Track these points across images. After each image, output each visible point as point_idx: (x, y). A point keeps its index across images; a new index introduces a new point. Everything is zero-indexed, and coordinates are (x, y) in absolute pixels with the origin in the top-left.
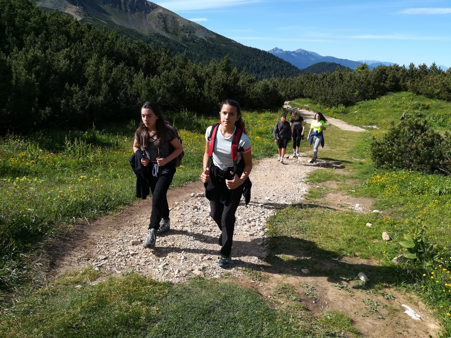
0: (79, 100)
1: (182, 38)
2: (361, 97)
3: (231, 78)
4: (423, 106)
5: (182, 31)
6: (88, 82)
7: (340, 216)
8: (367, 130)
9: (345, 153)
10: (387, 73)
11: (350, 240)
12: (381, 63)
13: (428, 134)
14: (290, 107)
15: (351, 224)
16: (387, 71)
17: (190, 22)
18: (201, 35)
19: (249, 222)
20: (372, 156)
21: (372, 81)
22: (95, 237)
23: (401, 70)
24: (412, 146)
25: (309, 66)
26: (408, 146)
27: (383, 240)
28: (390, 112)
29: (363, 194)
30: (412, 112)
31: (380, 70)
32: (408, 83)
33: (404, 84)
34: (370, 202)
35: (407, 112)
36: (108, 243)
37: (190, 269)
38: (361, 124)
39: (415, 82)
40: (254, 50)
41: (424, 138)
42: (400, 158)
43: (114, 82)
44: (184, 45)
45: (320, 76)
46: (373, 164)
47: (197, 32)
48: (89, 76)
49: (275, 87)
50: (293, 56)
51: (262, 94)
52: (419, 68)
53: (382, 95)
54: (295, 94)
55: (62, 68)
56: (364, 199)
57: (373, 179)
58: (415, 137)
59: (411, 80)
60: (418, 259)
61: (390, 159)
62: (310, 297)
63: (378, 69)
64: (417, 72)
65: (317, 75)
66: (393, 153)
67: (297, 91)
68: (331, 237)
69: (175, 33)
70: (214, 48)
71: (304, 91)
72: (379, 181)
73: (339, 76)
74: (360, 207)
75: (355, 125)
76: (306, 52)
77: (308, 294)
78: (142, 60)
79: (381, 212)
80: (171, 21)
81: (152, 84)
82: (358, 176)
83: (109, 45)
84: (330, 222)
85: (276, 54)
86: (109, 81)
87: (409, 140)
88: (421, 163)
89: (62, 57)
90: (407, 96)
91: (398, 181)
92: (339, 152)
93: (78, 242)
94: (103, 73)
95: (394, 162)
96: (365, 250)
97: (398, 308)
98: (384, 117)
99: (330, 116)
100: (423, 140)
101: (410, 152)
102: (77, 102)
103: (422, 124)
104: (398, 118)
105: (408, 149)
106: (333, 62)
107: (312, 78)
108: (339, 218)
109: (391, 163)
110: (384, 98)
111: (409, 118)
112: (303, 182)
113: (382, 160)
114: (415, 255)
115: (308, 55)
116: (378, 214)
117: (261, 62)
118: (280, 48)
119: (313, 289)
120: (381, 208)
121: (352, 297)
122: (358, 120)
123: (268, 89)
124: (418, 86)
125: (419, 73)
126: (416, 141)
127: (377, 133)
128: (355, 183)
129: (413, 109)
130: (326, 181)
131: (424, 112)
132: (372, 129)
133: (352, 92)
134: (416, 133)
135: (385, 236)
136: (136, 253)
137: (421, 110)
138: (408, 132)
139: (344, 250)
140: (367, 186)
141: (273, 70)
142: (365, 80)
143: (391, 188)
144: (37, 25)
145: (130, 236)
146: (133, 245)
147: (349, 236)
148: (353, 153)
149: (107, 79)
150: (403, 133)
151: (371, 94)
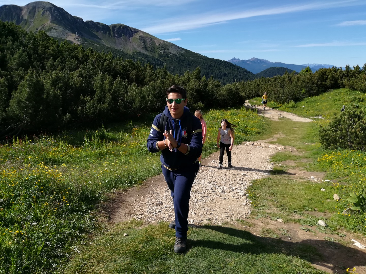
0: (91, 107)
1: (159, 54)
2: (307, 94)
3: (202, 85)
4: (359, 100)
5: (158, 49)
6: (96, 93)
7: (300, 184)
8: (314, 120)
9: (298, 139)
10: (327, 74)
11: (310, 200)
12: (321, 66)
13: (364, 121)
14: (250, 105)
15: (309, 189)
16: (327, 73)
17: (164, 41)
18: (173, 51)
19: (233, 190)
20: (321, 140)
21: (316, 81)
22: (131, 201)
23: (339, 71)
24: (351, 131)
25: (262, 71)
26: (348, 131)
27: (334, 200)
28: (332, 105)
29: (316, 169)
30: (350, 105)
31: (321, 72)
32: (345, 82)
33: (342, 82)
34: (322, 174)
35: (346, 105)
36: (140, 205)
37: (201, 220)
38: (309, 116)
39: (351, 81)
40: (216, 61)
41: (360, 124)
42: (343, 140)
43: (115, 92)
44: (161, 60)
45: (272, 79)
46: (322, 147)
47: (170, 49)
48: (97, 88)
49: (237, 89)
50: (248, 64)
51: (227, 96)
52: (353, 69)
53: (325, 91)
54: (253, 95)
55: (77, 84)
56: (317, 172)
57: (323, 158)
58: (354, 124)
59: (347, 79)
60: (361, 210)
61: (335, 142)
62: (286, 236)
63: (320, 71)
64: (352, 72)
65: (270, 79)
66: (337, 137)
67: (254, 92)
68: (295, 198)
69: (153, 51)
70: (184, 61)
71: (260, 91)
72: (327, 159)
73: (288, 78)
74: (314, 178)
75: (304, 117)
76: (258, 60)
77: (284, 234)
78: (133, 74)
79: (331, 181)
80: (150, 42)
81: (144, 92)
82: (311, 156)
83: (108, 64)
84: (293, 189)
85: (234, 63)
86: (111, 92)
87: (349, 126)
88: (359, 144)
89: (76, 75)
90: (345, 91)
91: (343, 158)
92: (293, 138)
93: (120, 204)
94: (107, 86)
95: (338, 144)
96: (322, 206)
97: (349, 242)
98: (327, 110)
99: (283, 110)
100: (360, 125)
101: (350, 135)
102: (90, 108)
103: (359, 114)
104: (338, 110)
105: (349, 133)
106: (281, 67)
107: (266, 81)
108: (300, 186)
109: (336, 145)
110: (326, 94)
111: (348, 109)
112: (268, 162)
113: (329, 143)
114: (359, 207)
115: (261, 62)
116: (328, 182)
117: (223, 70)
118: (237, 58)
119: (287, 231)
120: (331, 178)
121: (316, 236)
122: (306, 112)
123: (232, 91)
124: (353, 83)
125: (354, 73)
126: (355, 127)
127: (323, 122)
128: (309, 161)
129: (351, 102)
130: (286, 160)
131: (360, 104)
132: (318, 119)
133: (300, 91)
134: (354, 121)
135: (336, 197)
136: (160, 210)
137: (358, 103)
138: (347, 120)
139: (306, 206)
140: (318, 163)
141: (232, 75)
142: (310, 81)
143: (338, 163)
144: (54, 52)
145: (153, 200)
146: (157, 206)
147: (309, 197)
148: (304, 139)
149: (109, 90)
150: (344, 121)
151: (315, 91)
